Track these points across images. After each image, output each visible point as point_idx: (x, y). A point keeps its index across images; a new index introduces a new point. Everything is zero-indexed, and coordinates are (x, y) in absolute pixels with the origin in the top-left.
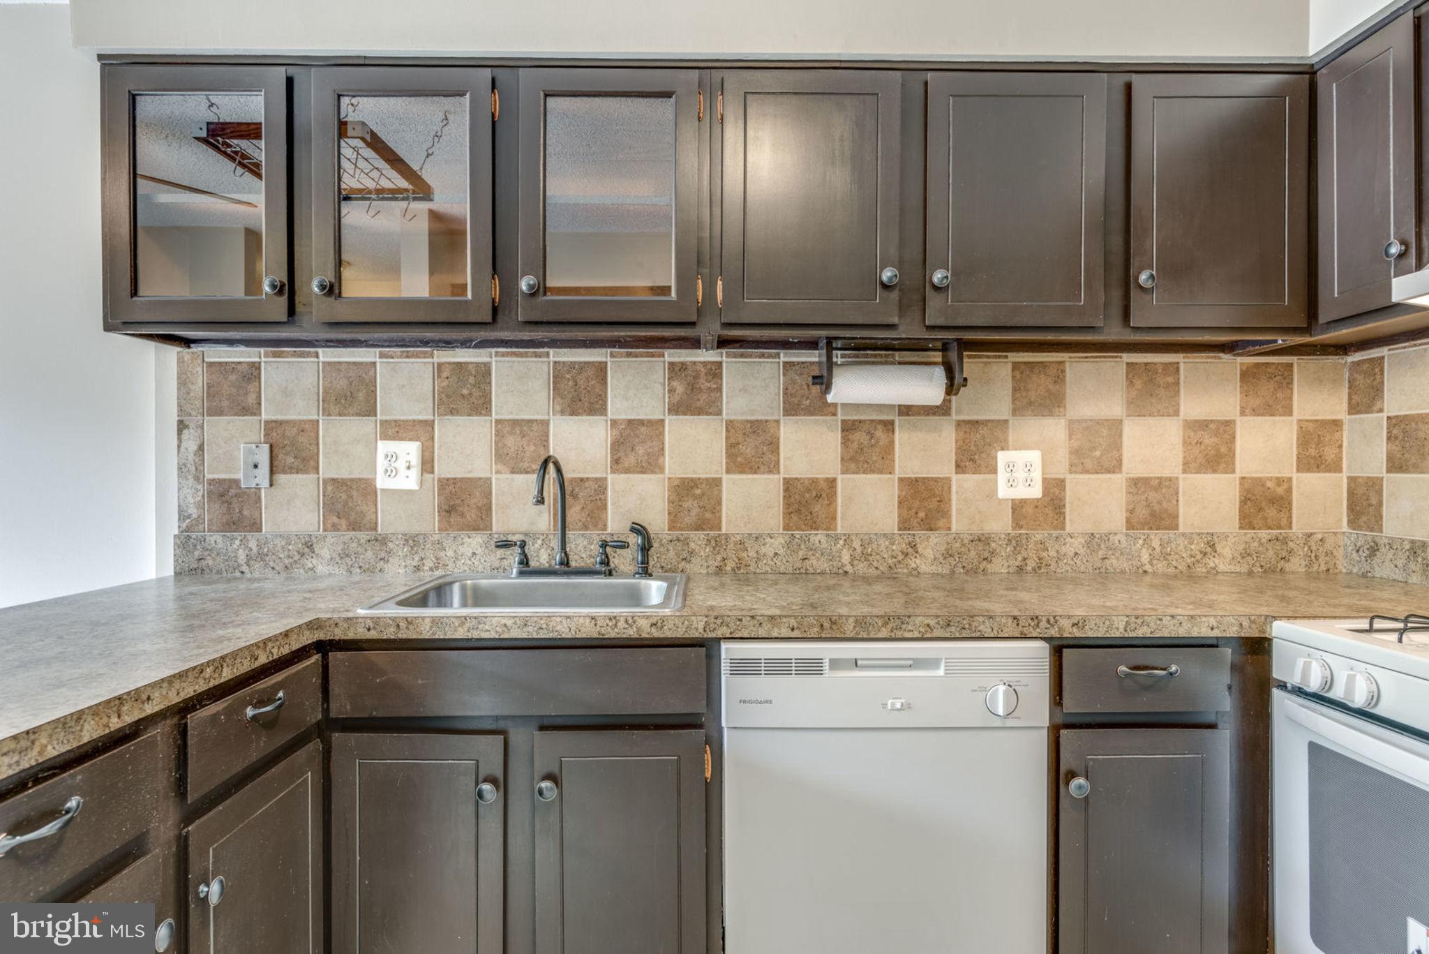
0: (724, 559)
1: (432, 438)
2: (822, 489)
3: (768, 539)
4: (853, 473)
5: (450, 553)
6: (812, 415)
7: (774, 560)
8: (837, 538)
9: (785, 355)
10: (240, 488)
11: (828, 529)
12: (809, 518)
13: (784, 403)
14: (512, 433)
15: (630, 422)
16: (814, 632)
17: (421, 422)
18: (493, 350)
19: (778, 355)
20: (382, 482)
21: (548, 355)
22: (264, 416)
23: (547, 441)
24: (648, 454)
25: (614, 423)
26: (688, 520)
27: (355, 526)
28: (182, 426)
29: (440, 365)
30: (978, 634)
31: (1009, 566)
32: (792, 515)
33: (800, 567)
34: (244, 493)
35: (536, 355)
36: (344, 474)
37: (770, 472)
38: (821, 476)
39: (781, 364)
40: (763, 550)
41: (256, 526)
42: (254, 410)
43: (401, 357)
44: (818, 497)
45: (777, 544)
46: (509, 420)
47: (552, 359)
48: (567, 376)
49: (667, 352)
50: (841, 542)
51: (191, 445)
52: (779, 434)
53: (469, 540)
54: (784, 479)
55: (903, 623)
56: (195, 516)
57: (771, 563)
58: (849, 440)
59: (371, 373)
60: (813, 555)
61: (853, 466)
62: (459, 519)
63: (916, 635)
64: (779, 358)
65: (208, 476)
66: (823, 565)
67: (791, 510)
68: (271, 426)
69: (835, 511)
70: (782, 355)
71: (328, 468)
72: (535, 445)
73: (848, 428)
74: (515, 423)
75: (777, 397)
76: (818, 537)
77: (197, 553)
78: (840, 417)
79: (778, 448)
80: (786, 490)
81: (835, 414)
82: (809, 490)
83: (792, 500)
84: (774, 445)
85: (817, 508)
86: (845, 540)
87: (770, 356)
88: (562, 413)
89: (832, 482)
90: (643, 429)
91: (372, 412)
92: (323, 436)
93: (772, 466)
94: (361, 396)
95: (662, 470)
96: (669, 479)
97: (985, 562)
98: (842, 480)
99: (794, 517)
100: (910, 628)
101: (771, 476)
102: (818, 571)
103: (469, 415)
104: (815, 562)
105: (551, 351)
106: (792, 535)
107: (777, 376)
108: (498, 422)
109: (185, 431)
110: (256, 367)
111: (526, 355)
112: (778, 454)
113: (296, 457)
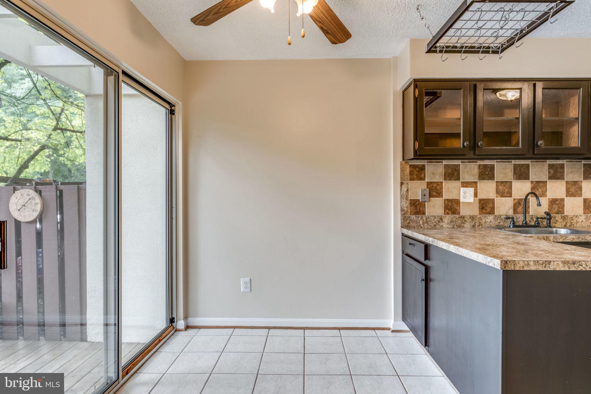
1: (477, 187)
5: (483, 221)
10: (420, 202)
14: (501, 185)
15: (537, 182)
17: (474, 182)
18: (495, 161)
20: (461, 200)
22: (427, 180)
23: (512, 187)
24: (542, 191)
25: (532, 182)
26: (554, 211)
27: (454, 213)
28: (402, 184)
29: (479, 165)
34: (421, 203)
35: (508, 162)
36: (450, 197)
41: (424, 213)
42: (423, 179)
43: (468, 163)
46: (500, 181)
47: (513, 163)
48: (518, 168)
49: (548, 161)
51: (405, 189)
53: (489, 217)
56: (406, 210)
59: (459, 167)
62: (485, 211)
65: (410, 198)
68: (429, 183)
71: (446, 195)
72: (508, 189)
74: (502, 182)
77: (408, 221)
88: (516, 179)
90: (541, 184)
91: (458, 179)
92: (444, 186)
93: (580, 195)
94: (456, 174)
95: (546, 196)
96: (549, 199)
103: (488, 180)
105: (513, 161)
108: (497, 182)
109: (403, 185)
110: (424, 166)
111: (505, 162)
113: (436, 193)
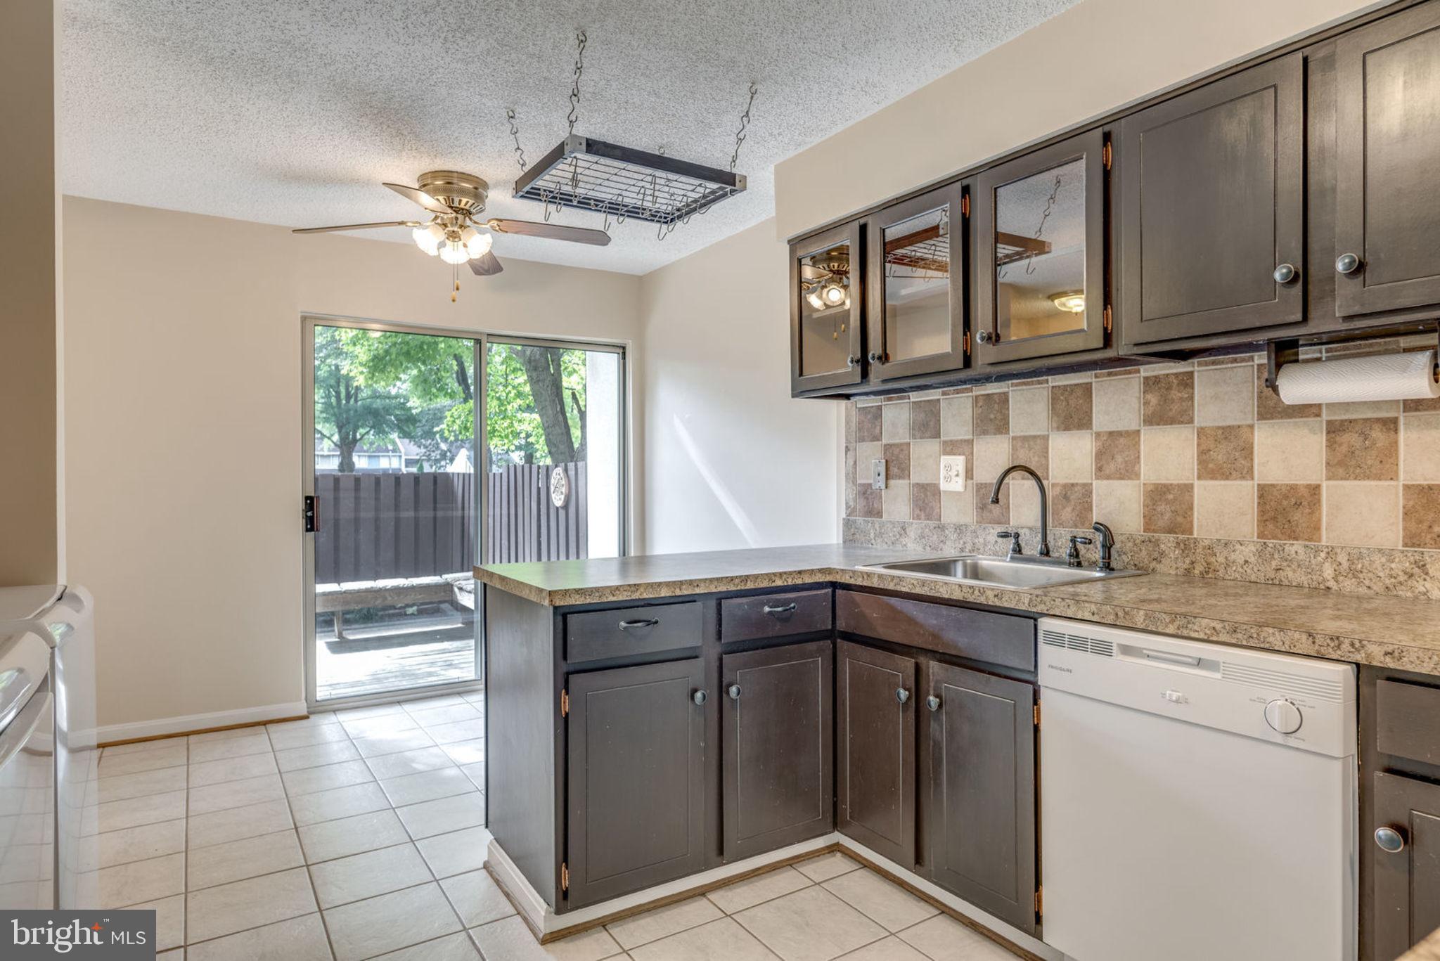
0: (1193, 563)
1: (972, 453)
2: (1302, 496)
3: (1238, 546)
4: (1342, 479)
5: (981, 540)
6: (1291, 418)
7: (1245, 567)
8: (1317, 551)
9: (1260, 358)
10: (872, 489)
11: (1310, 540)
12: (1286, 526)
13: (1258, 407)
14: (1022, 447)
15: (1111, 434)
17: (965, 441)
18: (1010, 382)
19: (1252, 359)
20: (944, 486)
21: (1047, 381)
22: (884, 441)
23: (1047, 452)
24: (1126, 462)
25: (1098, 434)
26: (1161, 523)
27: (929, 518)
28: (847, 449)
29: (977, 397)
32: (1268, 523)
33: (1273, 577)
34: (874, 492)
35: (1040, 383)
36: (923, 480)
37: (1243, 478)
38: (1302, 482)
39: (1256, 367)
40: (1233, 557)
41: (879, 514)
42: (877, 438)
43: (954, 394)
44: (1298, 505)
45: (1247, 552)
46: (1020, 437)
47: (1050, 384)
48: (1062, 398)
49: (1142, 368)
50: (1323, 555)
51: (851, 462)
52: (1253, 439)
54: (1259, 485)
56: (853, 506)
57: (1241, 570)
58: (1335, 442)
59: (937, 407)
60: (1289, 566)
61: (1341, 471)
62: (988, 514)
64: (1253, 361)
65: (859, 482)
66: (1299, 577)
67: (1265, 518)
68: (888, 447)
69: (1319, 520)
70: (1256, 358)
71: (917, 476)
72: (1039, 457)
73: (1334, 429)
74: (1025, 439)
75: (1251, 402)
76: (1296, 548)
78: (1325, 416)
79: (1252, 453)
80: (1261, 497)
81: (1318, 415)
82: (1286, 497)
83: (1268, 507)
84: (1248, 451)
85: (1296, 516)
86: (1328, 553)
87: (1243, 360)
88: (1058, 429)
89: (1315, 490)
90: (1122, 440)
91: (937, 435)
92: (913, 454)
93: (1245, 472)
94: (932, 424)
95: (1137, 476)
96: (1144, 484)
98: (1327, 487)
99: (1271, 526)
101: (1244, 483)
102: (1294, 584)
103: (995, 434)
104: (1290, 574)
105: (1050, 378)
106: (1265, 543)
107: (1250, 379)
108: (1014, 438)
109: (849, 453)
110: (879, 409)
111: (1032, 383)
112: (1252, 460)
113: (898, 468)
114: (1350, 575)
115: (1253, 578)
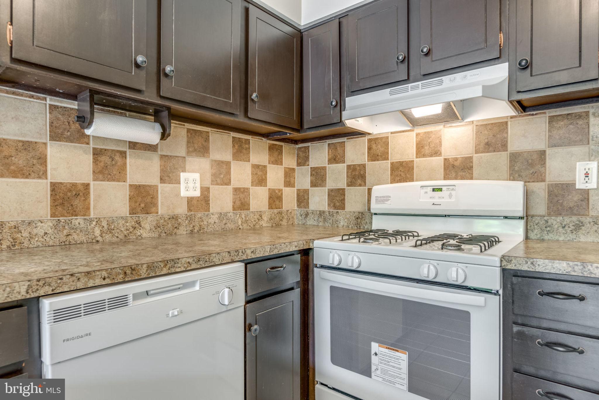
2: (80, 190)
3: (39, 224)
4: (101, 181)
6: (72, 142)
7: (45, 237)
8: (91, 221)
9: (51, 100)
11: (84, 215)
12: (70, 208)
13: (50, 132)
16: (120, 278)
19: (45, 99)
30: (213, 264)
31: (187, 231)
32: (58, 207)
33: (64, 240)
37: (40, 178)
38: (79, 182)
39: (48, 105)
40: (35, 231)
44: (77, 195)
45: (46, 227)
50: (94, 223)
52: (46, 152)
54: (51, 183)
55: (175, 263)
57: (41, 239)
58: (98, 160)
60: (75, 232)
61: (101, 176)
63: (183, 269)
64: (46, 101)
66: (82, 238)
67: (56, 203)
69: (89, 204)
70: (48, 99)
73: (97, 153)
75: (45, 128)
76: (78, 221)
78: (92, 145)
79: (46, 162)
80: (53, 190)
81: (88, 144)
82: (70, 191)
83: (58, 197)
84: (43, 160)
85: (76, 202)
86: (97, 222)
87: (38, 98)
89: (87, 186)
97: (176, 229)
98: (94, 185)
99: (60, 209)
100: (179, 265)
101: (40, 181)
102: (78, 242)
104: (75, 237)
106: (59, 220)
107: (44, 112)
112: (46, 166)
114: (108, 232)
115: (51, 243)
